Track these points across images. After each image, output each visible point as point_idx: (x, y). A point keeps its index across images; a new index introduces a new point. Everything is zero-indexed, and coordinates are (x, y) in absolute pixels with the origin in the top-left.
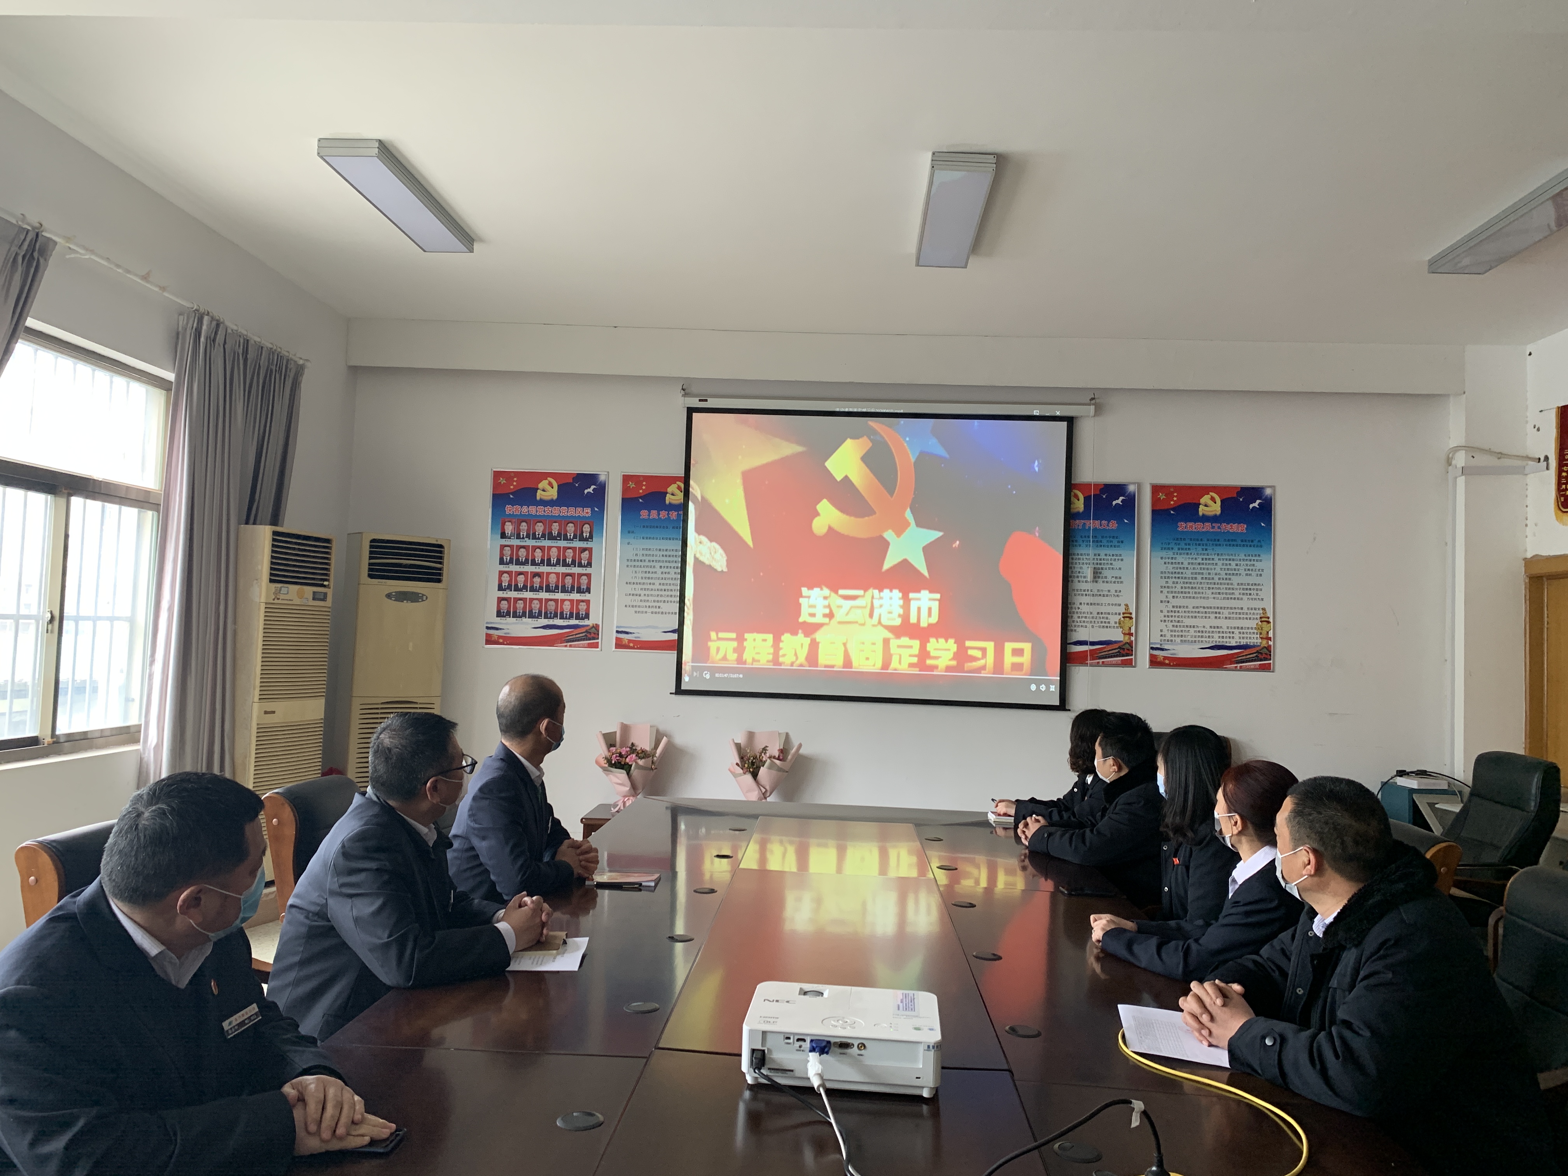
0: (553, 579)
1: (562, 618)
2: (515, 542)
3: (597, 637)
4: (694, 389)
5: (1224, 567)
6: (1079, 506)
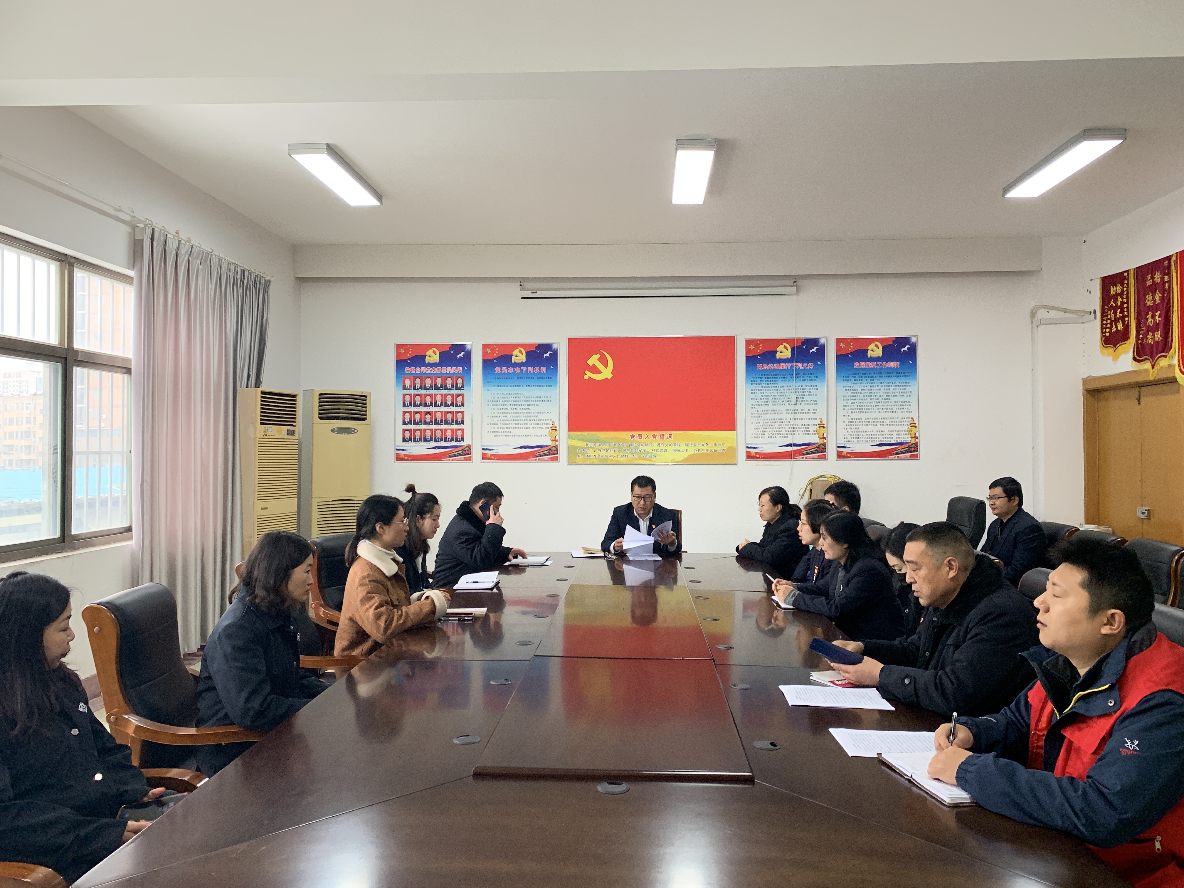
0: (439, 416)
1: (446, 441)
3: (470, 453)
4: (527, 285)
5: (885, 391)
6: (787, 354)
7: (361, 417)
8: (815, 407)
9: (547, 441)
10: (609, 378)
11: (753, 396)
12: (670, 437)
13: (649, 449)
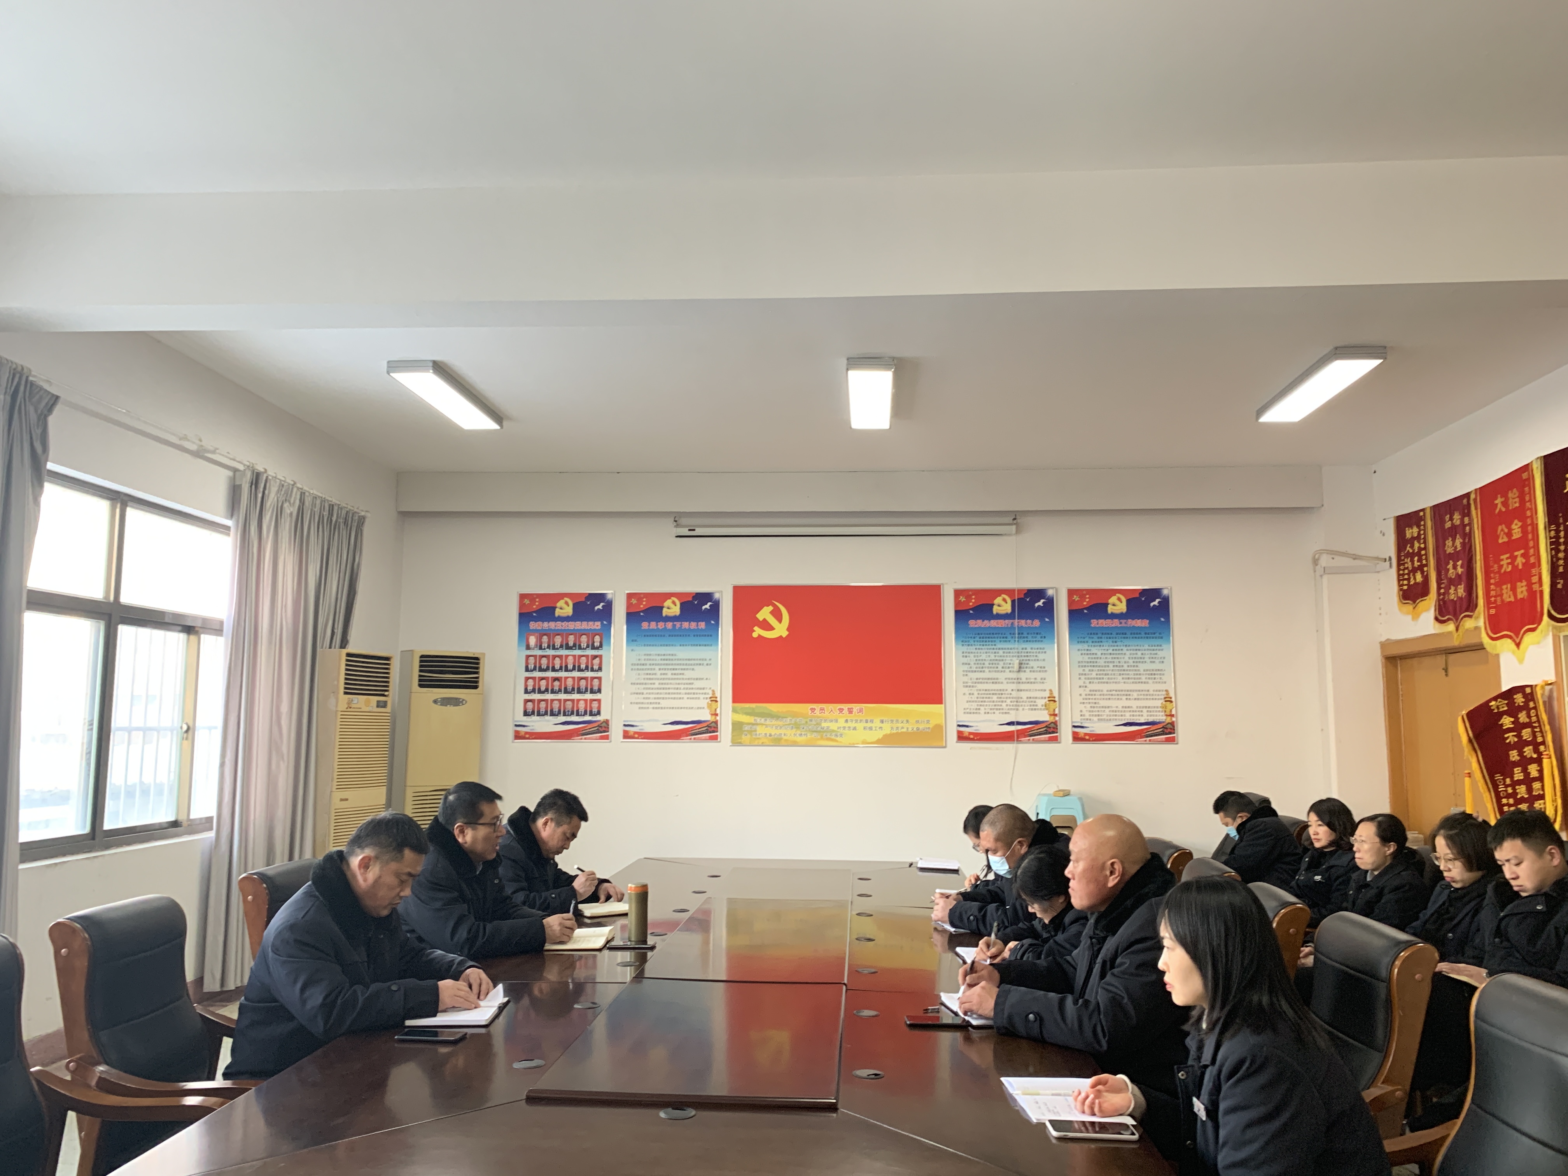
0: (570, 683)
1: (578, 715)
2: (539, 653)
3: (607, 730)
4: (683, 521)
5: (1131, 656)
6: (1007, 608)
7: (473, 685)
8: (1043, 675)
9: (705, 716)
10: (784, 636)
11: (965, 660)
12: (861, 711)
13: (833, 726)
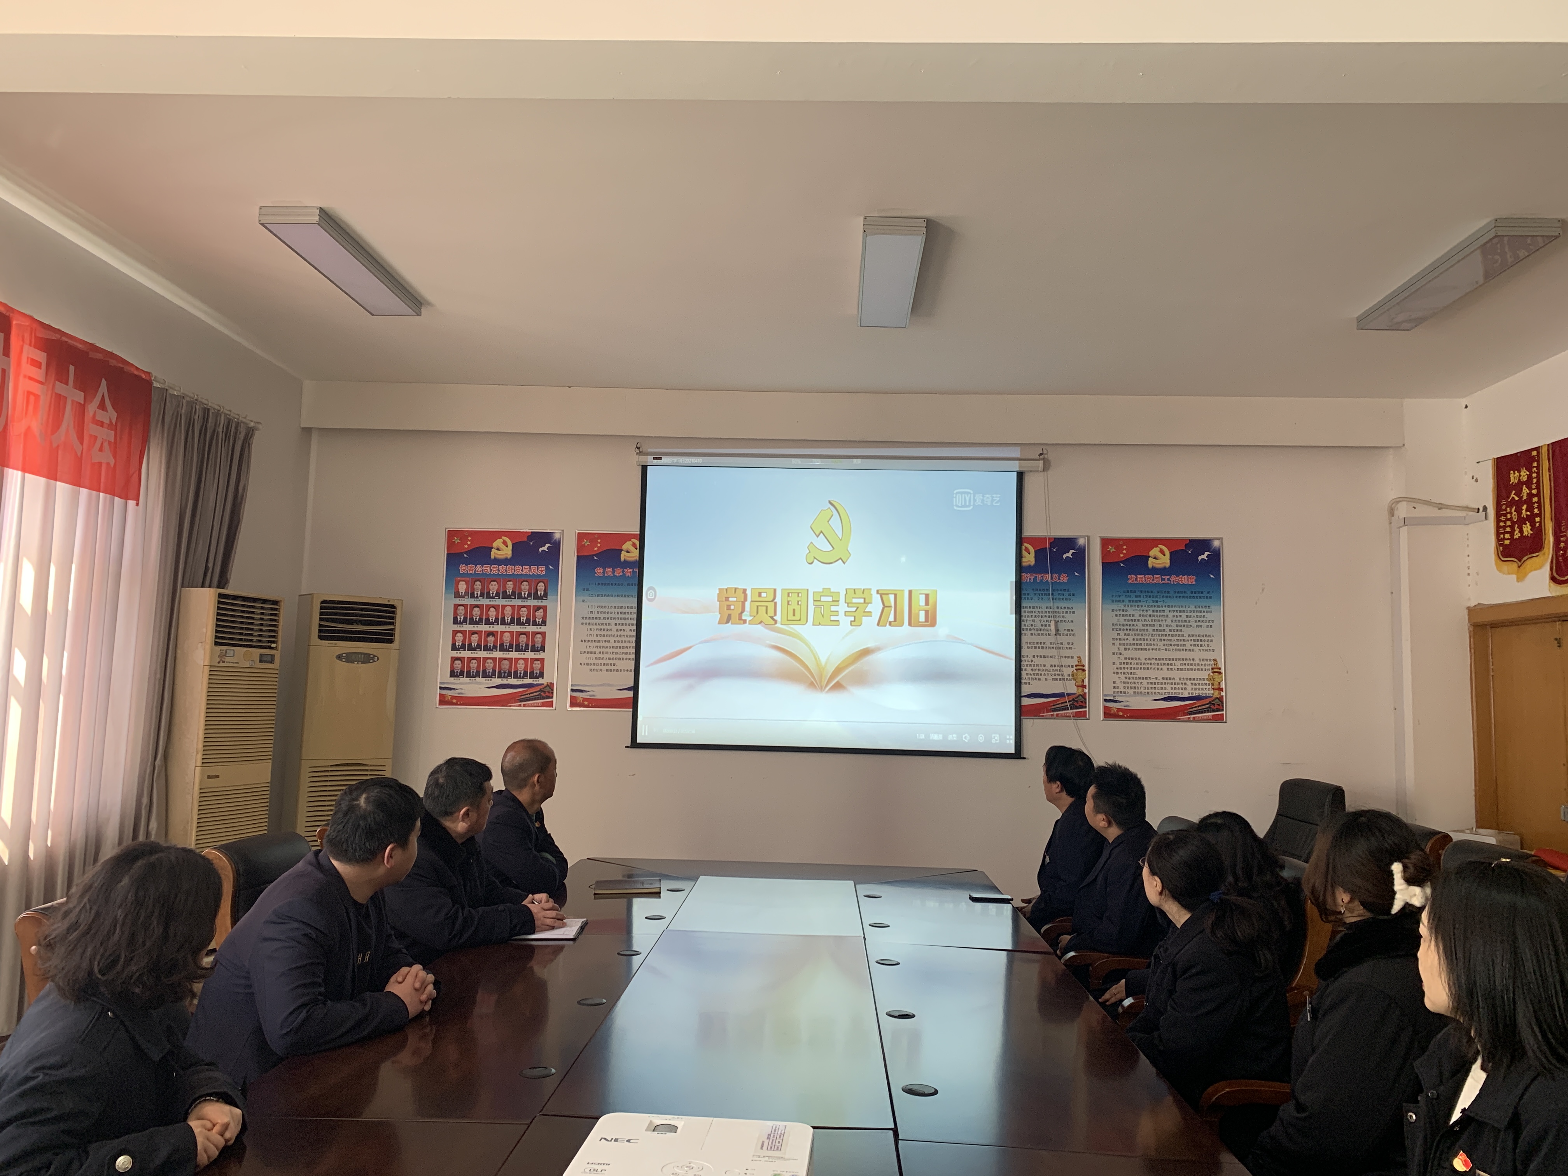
0: (507, 638)
1: (516, 677)
3: (551, 695)
4: (647, 447)
5: (1175, 618)
6: (1030, 559)
7: (387, 638)
8: (1070, 639)
